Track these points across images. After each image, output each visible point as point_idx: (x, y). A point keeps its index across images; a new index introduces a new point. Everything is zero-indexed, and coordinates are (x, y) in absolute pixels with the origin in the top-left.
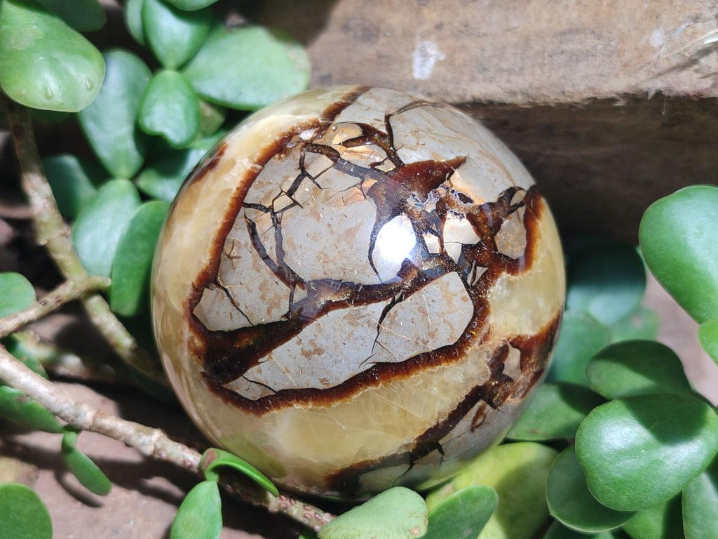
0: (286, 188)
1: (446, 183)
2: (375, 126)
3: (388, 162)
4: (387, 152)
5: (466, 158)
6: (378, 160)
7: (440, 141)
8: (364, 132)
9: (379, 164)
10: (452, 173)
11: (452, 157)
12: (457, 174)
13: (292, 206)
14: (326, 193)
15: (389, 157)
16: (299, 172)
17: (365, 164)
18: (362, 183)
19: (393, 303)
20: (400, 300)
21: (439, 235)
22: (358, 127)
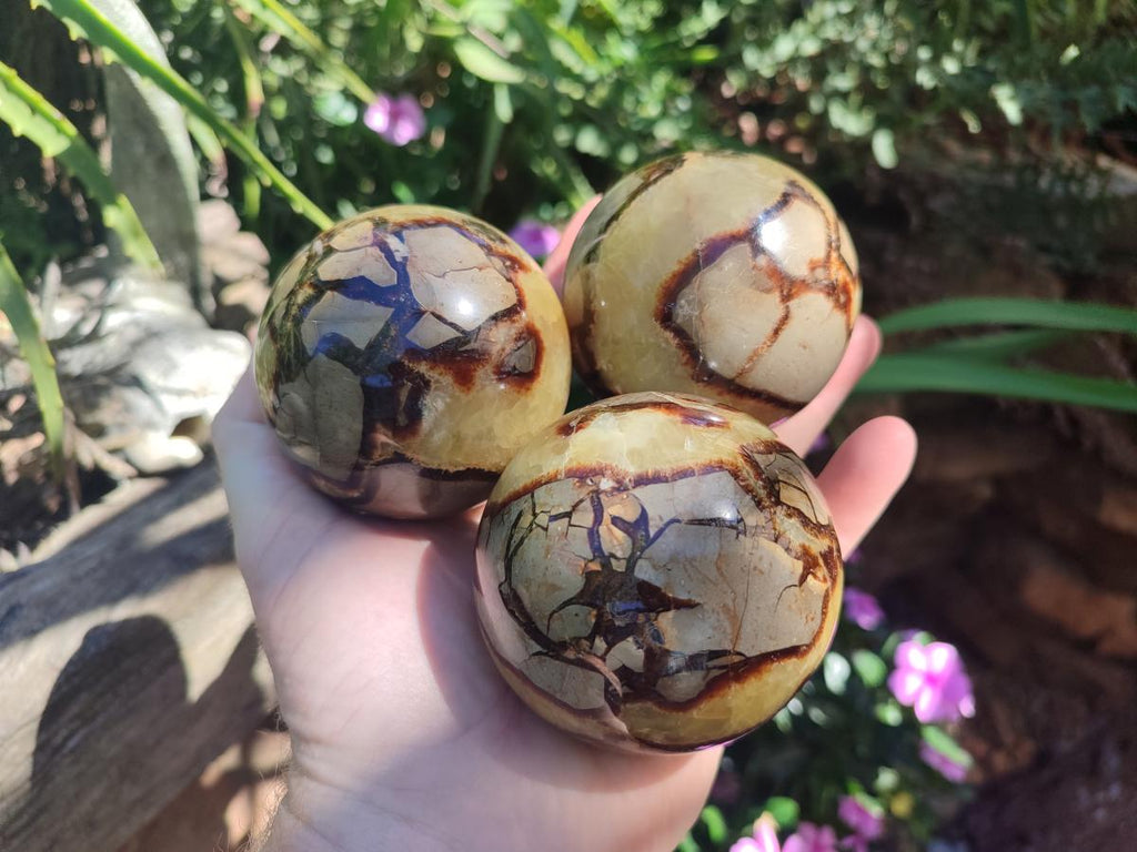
0: (554, 513)
1: (652, 615)
2: (651, 523)
3: (624, 563)
4: (633, 554)
5: (698, 604)
6: (619, 554)
7: (689, 576)
8: (637, 522)
9: (616, 558)
10: (668, 610)
11: (683, 596)
12: (671, 614)
13: (543, 528)
14: (566, 545)
15: (628, 560)
16: (569, 510)
17: (606, 548)
18: (591, 561)
19: (546, 654)
20: (552, 657)
21: (610, 646)
22: (640, 511)
